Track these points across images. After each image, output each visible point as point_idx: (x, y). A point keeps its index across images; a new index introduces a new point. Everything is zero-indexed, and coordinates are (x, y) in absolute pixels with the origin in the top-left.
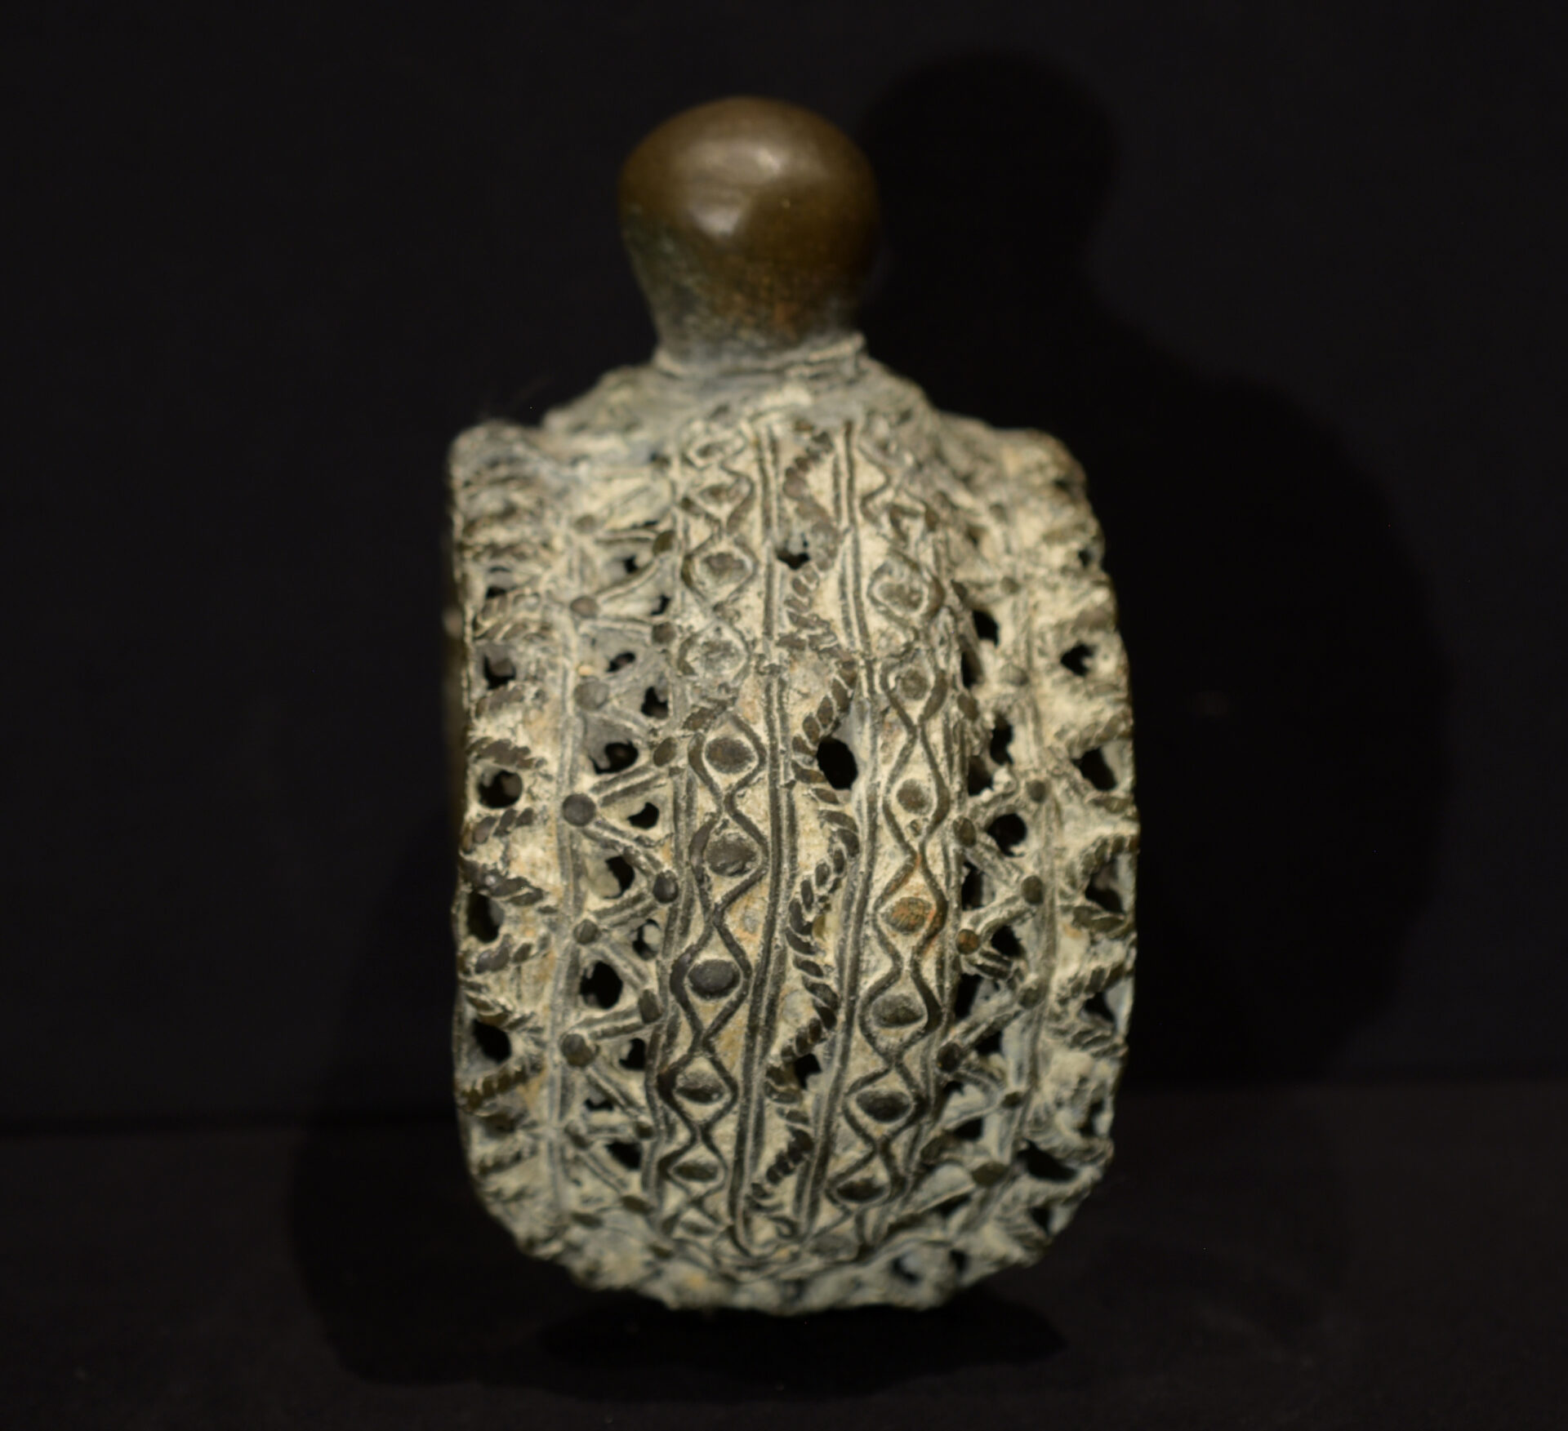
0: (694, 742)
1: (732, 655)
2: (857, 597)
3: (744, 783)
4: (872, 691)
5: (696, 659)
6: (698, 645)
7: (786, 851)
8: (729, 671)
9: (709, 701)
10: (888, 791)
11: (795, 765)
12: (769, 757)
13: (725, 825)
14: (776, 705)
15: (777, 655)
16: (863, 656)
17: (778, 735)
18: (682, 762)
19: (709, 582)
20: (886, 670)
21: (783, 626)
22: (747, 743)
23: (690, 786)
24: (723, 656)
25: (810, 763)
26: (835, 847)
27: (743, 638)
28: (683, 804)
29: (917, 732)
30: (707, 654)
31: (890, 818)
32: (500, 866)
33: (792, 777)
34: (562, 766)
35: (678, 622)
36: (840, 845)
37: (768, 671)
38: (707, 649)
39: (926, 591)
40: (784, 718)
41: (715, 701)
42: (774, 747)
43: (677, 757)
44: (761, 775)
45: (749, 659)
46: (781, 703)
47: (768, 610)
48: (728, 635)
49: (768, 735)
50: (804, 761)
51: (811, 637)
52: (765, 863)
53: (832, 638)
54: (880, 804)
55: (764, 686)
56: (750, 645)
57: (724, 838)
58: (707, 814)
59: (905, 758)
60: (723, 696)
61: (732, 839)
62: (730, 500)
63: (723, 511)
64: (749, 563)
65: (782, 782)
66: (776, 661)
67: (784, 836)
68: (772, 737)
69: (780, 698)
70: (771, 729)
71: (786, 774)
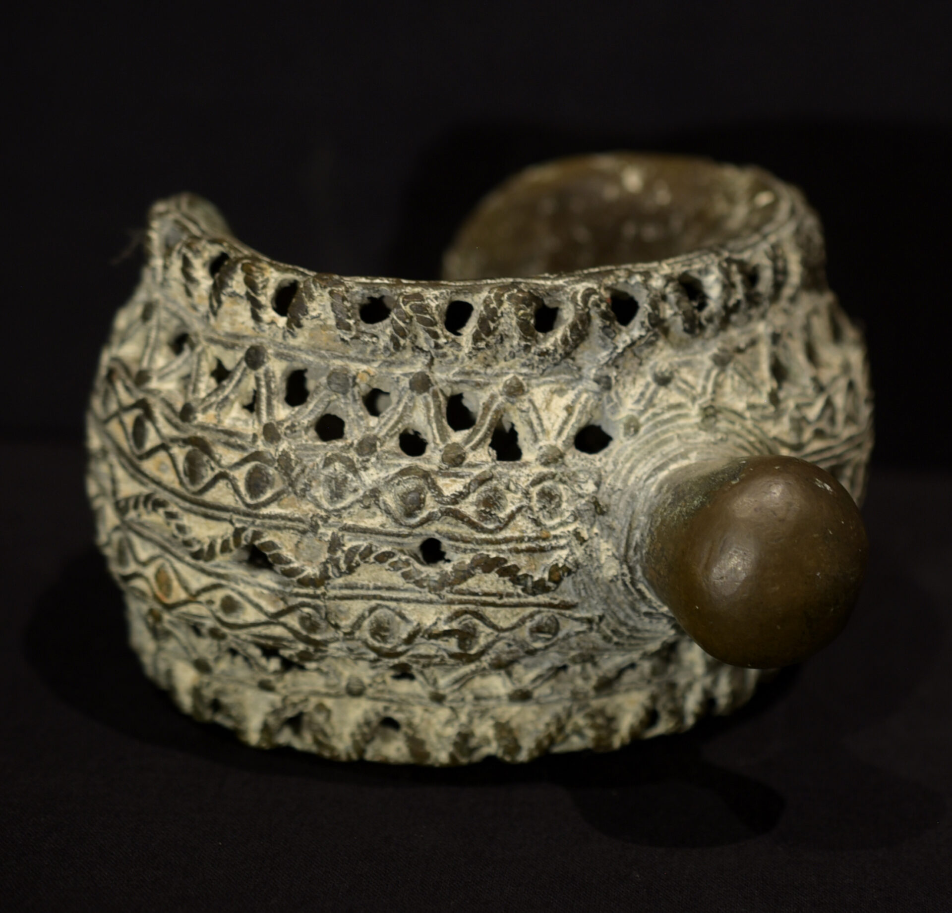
0: (269, 457)
1: (331, 498)
2: (374, 597)
3: (236, 491)
4: (297, 595)
5: (335, 470)
6: (346, 472)
7: (195, 508)
8: (320, 492)
9: (298, 475)
10: (233, 590)
11: (243, 529)
12: (251, 512)
13: (212, 469)
14: (289, 524)
15: (327, 532)
16: (324, 594)
17: (267, 521)
18: (261, 445)
19: (401, 489)
20: (316, 608)
21: (350, 540)
22: (263, 498)
23: (242, 448)
24: (332, 491)
25: (246, 540)
26: (195, 543)
27: (344, 508)
28: (232, 440)
29: (274, 618)
30: (336, 479)
31: (215, 587)
32: (229, 290)
33: (238, 525)
34: (293, 348)
35: (373, 459)
36: (196, 548)
37: (314, 523)
38: (340, 479)
39: (389, 646)
40: (278, 528)
41: (297, 479)
42: (257, 516)
43: (265, 442)
44: (240, 503)
45: (326, 511)
46: (289, 528)
47: (365, 531)
48: (350, 498)
49: (267, 514)
50: (247, 536)
51: (338, 560)
52: (187, 490)
53: (338, 575)
54: (223, 582)
55: (304, 518)
56: (338, 513)
57: (204, 465)
58: (221, 456)
59: (258, 607)
60: (300, 486)
61: (203, 472)
62: (479, 513)
63: (468, 508)
64: (413, 521)
65: (235, 517)
66: (322, 530)
67: (203, 509)
68: (264, 517)
69: (293, 529)
70: (270, 517)
71: (239, 521)
